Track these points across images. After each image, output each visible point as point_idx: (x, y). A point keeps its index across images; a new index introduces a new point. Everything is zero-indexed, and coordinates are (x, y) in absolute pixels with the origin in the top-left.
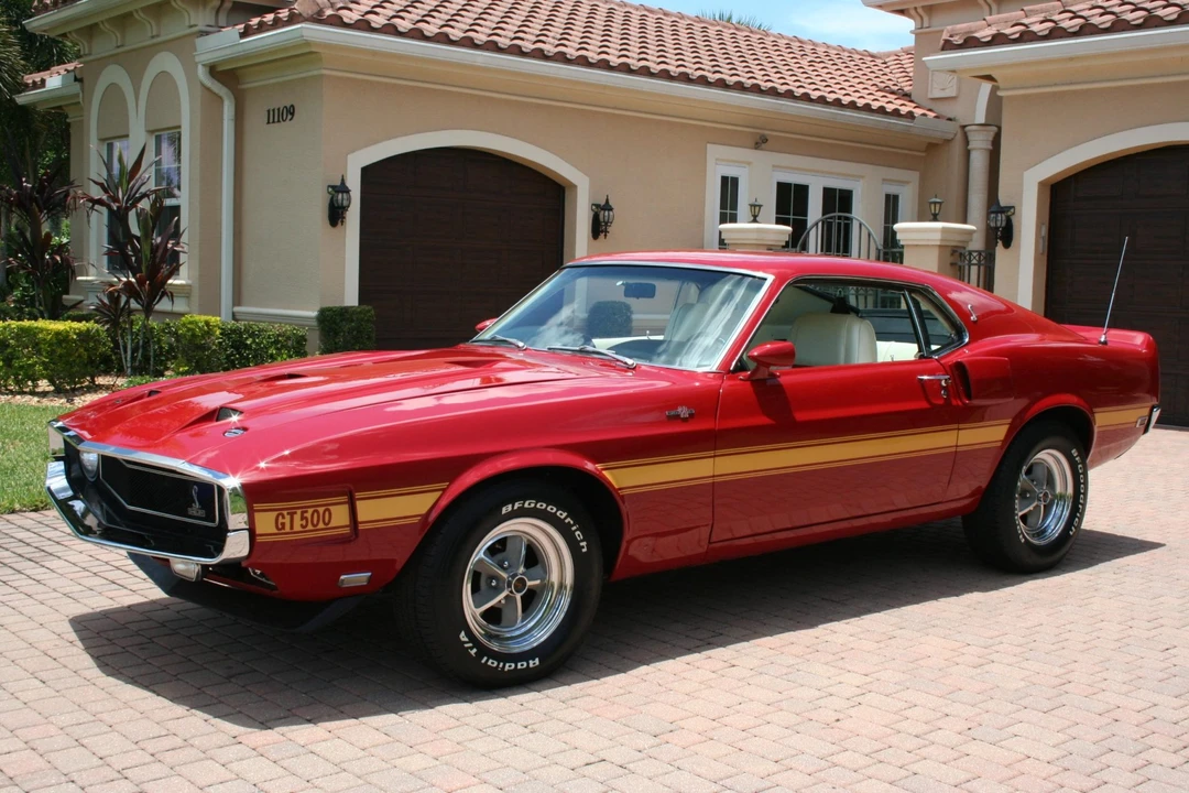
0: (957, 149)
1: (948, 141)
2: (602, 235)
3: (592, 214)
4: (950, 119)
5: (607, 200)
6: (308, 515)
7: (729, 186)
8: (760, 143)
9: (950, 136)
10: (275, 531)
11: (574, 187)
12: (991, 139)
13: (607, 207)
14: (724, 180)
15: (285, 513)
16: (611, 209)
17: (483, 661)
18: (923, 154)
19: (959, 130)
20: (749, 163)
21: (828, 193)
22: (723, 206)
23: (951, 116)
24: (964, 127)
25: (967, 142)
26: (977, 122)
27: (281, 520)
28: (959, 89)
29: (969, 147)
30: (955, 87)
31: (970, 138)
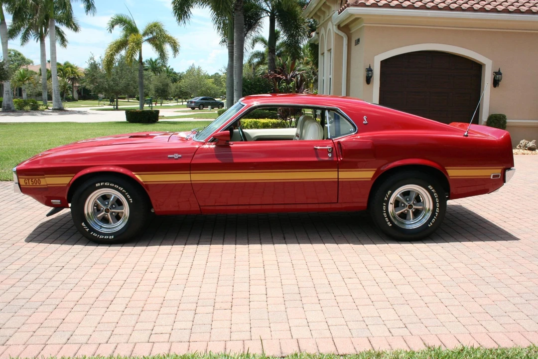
6: (33, 180)
10: (25, 184)
17: (91, 233)
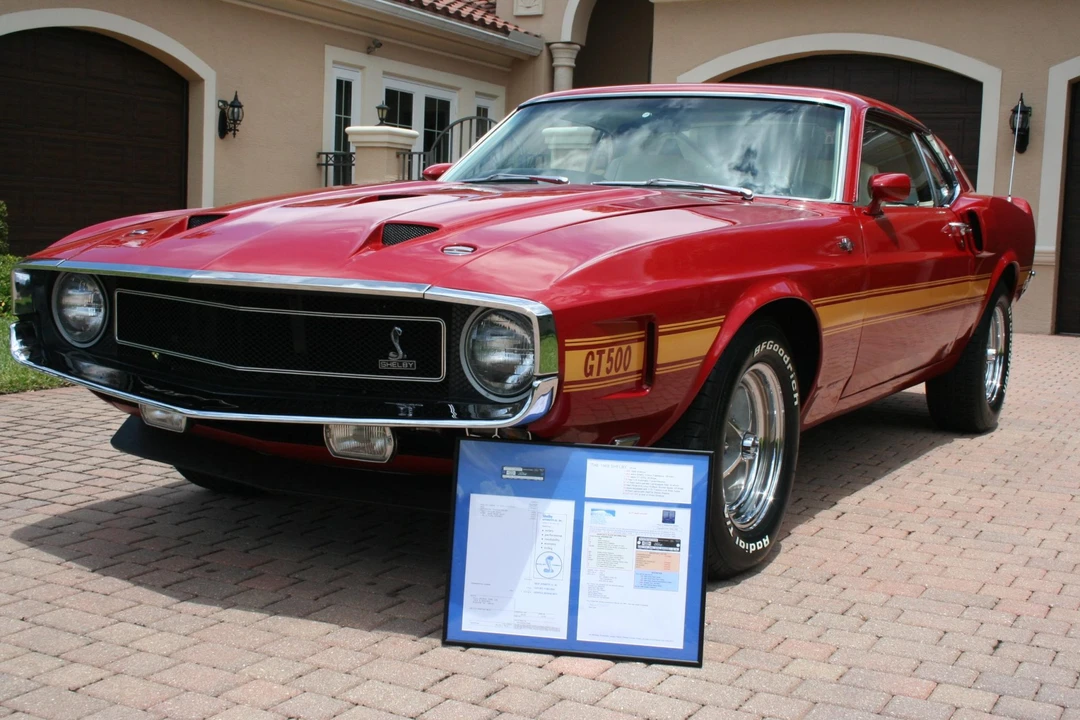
0: (542, 65)
1: (533, 58)
2: (231, 134)
3: (219, 110)
4: (536, 36)
5: (236, 96)
7: (344, 89)
8: (373, 47)
9: (536, 53)
11: (201, 81)
12: (574, 57)
13: (236, 104)
14: (339, 82)
15: (595, 351)
16: (240, 106)
18: (509, 70)
19: (545, 48)
20: (361, 68)
21: (430, 102)
22: (338, 111)
23: (538, 34)
24: (548, 45)
25: (551, 59)
26: (562, 40)
27: (590, 362)
28: (545, 8)
29: (555, 64)
30: (541, 5)
31: (555, 55)
